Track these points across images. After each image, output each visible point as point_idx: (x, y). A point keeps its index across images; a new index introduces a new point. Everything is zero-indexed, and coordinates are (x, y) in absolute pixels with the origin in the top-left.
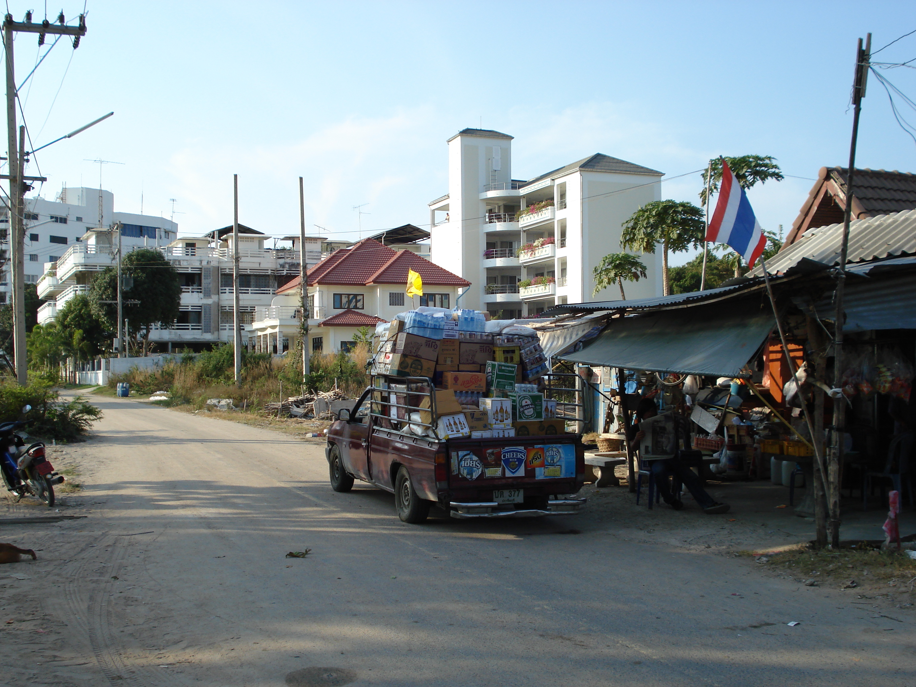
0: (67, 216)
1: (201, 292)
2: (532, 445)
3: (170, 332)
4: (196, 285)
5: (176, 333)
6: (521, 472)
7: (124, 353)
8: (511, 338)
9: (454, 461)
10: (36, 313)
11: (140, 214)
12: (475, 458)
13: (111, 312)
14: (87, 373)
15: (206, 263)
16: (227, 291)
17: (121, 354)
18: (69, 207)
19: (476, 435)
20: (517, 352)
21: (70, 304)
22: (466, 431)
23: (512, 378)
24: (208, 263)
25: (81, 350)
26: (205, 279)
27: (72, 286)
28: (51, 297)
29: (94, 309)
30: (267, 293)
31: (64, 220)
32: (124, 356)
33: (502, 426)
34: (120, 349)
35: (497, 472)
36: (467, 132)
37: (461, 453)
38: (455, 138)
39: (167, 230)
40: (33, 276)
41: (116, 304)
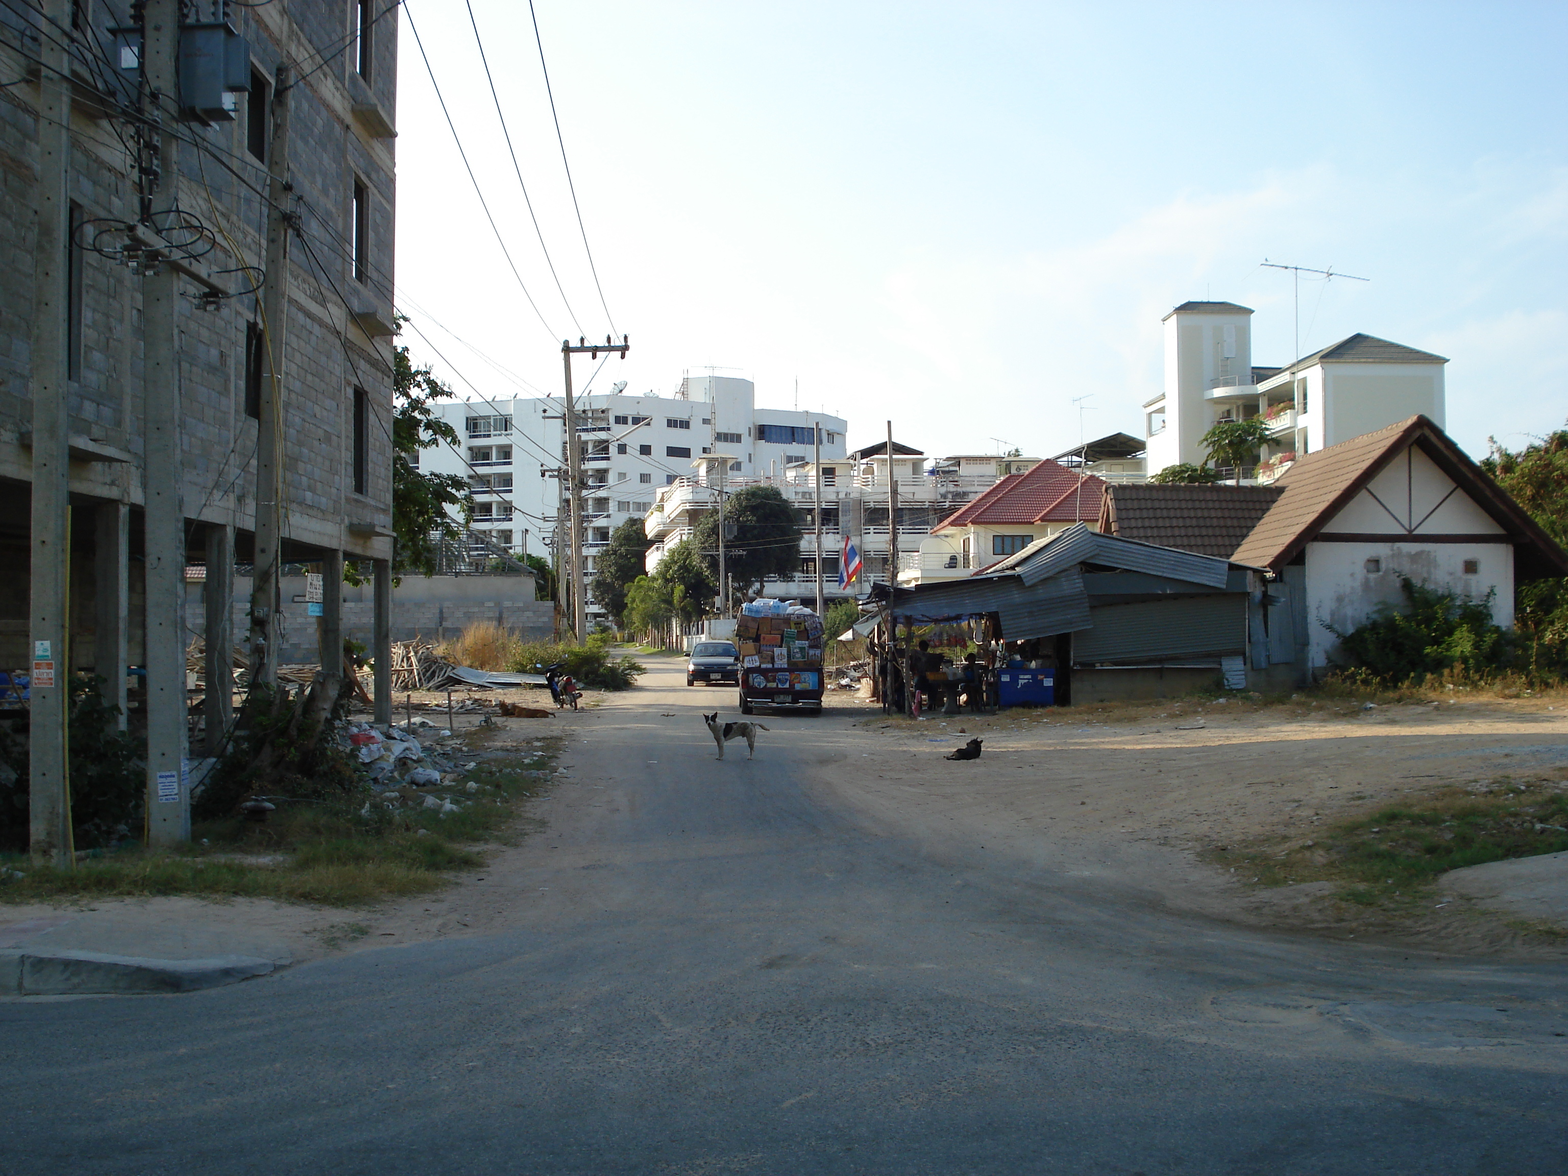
0: (689, 418)
1: (838, 533)
2: (793, 672)
3: (800, 586)
4: (832, 523)
5: (806, 587)
6: (787, 685)
7: (727, 614)
8: (799, 616)
9: (751, 679)
10: (645, 557)
11: (793, 409)
12: (762, 678)
13: (714, 564)
14: (692, 638)
15: (844, 496)
16: (872, 531)
17: (724, 615)
18: (693, 405)
19: (763, 666)
20: (803, 625)
21: (674, 552)
22: (758, 664)
23: (794, 638)
24: (846, 495)
25: (683, 609)
26: (842, 515)
27: (678, 529)
28: (660, 538)
29: (696, 560)
30: (924, 533)
31: (685, 425)
32: (727, 617)
33: (781, 662)
34: (722, 609)
35: (774, 685)
36: (1187, 308)
37: (754, 675)
38: (1169, 316)
39: (830, 432)
40: (644, 504)
41: (719, 555)
